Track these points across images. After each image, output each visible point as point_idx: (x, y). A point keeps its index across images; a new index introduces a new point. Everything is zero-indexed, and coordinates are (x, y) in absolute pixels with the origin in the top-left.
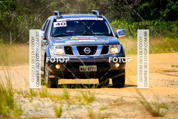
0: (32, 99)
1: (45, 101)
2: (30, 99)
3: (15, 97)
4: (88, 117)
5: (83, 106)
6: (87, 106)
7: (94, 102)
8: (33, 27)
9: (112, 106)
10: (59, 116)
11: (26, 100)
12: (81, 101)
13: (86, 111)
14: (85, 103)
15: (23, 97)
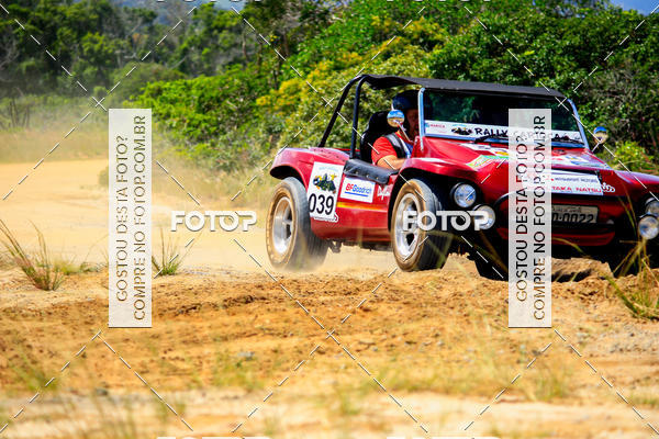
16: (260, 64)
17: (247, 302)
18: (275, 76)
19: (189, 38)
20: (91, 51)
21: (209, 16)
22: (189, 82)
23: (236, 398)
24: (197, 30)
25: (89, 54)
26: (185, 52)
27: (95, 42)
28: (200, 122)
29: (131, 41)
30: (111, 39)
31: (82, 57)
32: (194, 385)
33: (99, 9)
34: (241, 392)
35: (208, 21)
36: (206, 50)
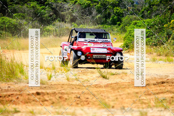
3: (24, 68)
4: (66, 80)
5: (63, 74)
6: (66, 74)
7: (69, 71)
12: (62, 71)
13: (65, 76)
14: (65, 72)
16: (165, 15)
17: (163, 83)
18: (169, 18)
19: (144, 8)
20: (116, 12)
21: (150, 2)
22: (144, 20)
23: (161, 111)
24: (146, 6)
26: (143, 12)
27: (117, 10)
28: (148, 32)
29: (128, 9)
30: (122, 9)
31: (114, 14)
32: (149, 107)
33: (119, 0)
34: (163, 109)
36: (149, 12)
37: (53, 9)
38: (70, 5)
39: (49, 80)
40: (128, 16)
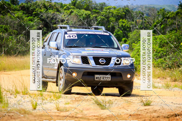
0: (16, 96)
1: (25, 98)
2: (15, 95)
3: (3, 94)
4: (56, 109)
5: (52, 101)
6: (55, 101)
7: (60, 99)
8: (19, 44)
9: (73, 102)
10: (35, 109)
11: (12, 96)
12: (52, 98)
13: (55, 105)
14: (54, 99)
15: (10, 95)
19: (156, 21)
20: (122, 26)
21: (164, 13)
22: (156, 37)
24: (159, 18)
25: (121, 27)
26: (155, 26)
27: (123, 23)
28: (160, 51)
29: (136, 22)
30: (129, 21)
31: (119, 28)
33: (125, 11)
35: (164, 15)
36: (162, 26)
37: (42, 20)
38: (65, 15)
39: (34, 110)
40: (137, 30)
